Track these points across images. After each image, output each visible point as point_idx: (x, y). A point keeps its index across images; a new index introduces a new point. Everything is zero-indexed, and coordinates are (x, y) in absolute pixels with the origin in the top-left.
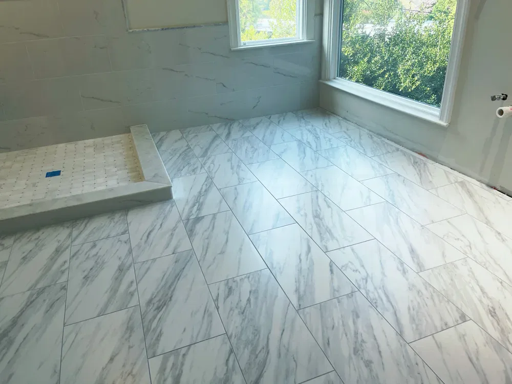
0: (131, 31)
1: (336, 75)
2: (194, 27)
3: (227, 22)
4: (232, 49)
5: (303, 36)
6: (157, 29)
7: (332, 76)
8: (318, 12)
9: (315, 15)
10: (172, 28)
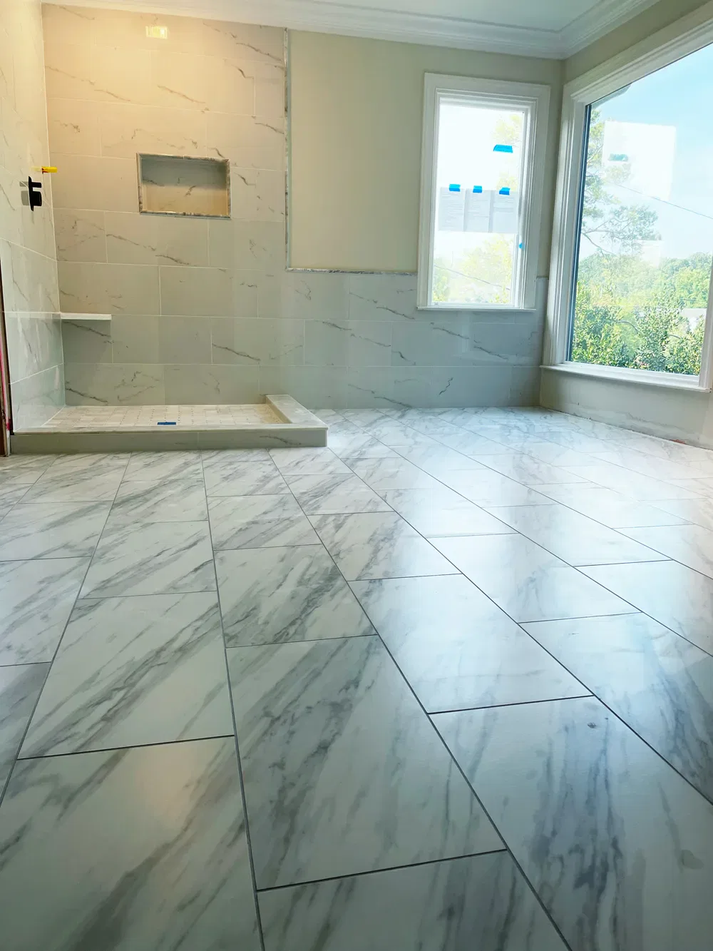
0: (290, 269)
1: (565, 359)
2: (373, 273)
3: (417, 272)
4: (420, 308)
5: (519, 302)
6: (324, 270)
7: (558, 361)
8: (542, 273)
9: (538, 277)
10: (343, 272)
